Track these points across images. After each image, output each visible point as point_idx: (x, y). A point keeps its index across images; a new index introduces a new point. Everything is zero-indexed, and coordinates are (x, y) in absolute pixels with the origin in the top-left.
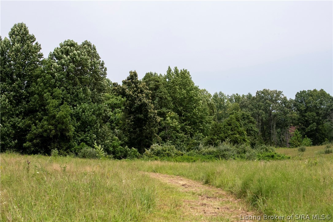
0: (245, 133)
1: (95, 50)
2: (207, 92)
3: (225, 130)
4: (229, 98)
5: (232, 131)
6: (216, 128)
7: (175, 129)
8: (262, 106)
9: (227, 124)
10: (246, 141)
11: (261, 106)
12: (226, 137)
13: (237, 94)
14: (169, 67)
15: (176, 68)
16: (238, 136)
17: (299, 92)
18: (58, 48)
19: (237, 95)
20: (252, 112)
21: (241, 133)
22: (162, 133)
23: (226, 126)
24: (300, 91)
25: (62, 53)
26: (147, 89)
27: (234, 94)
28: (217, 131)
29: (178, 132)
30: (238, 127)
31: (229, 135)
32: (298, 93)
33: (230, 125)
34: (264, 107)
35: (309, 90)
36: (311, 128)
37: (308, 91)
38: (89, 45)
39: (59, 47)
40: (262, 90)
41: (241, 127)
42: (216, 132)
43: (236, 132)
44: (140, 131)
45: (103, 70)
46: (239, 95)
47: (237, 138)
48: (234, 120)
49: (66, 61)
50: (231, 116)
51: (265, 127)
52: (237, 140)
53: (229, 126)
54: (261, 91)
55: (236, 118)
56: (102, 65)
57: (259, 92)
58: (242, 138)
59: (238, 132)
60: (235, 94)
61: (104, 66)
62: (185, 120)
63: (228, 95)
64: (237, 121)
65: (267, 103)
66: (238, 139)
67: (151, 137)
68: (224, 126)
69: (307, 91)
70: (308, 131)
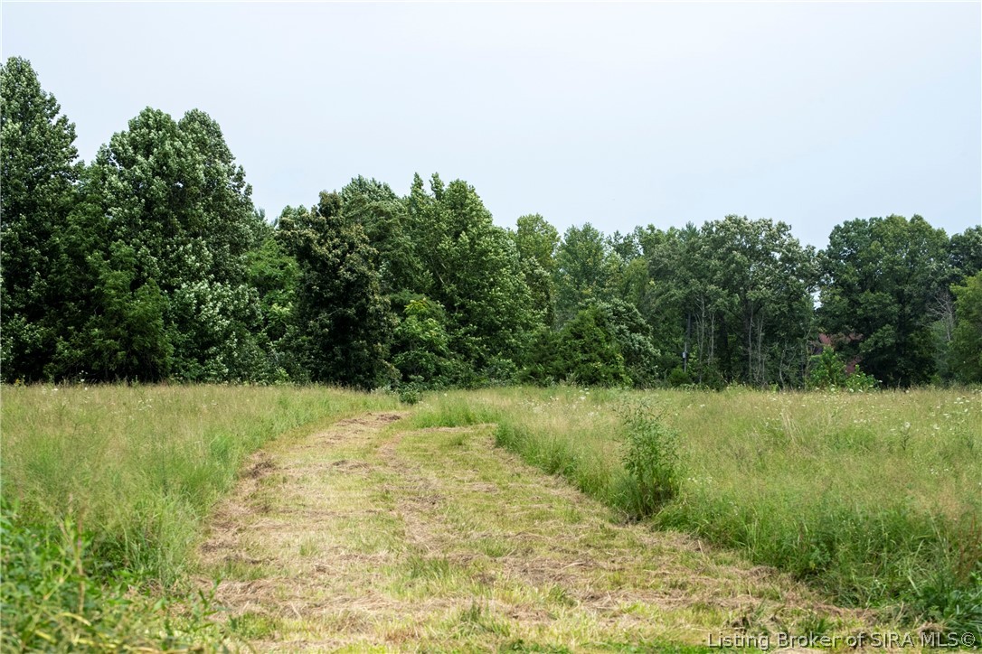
0: (619, 356)
1: (219, 136)
2: (544, 225)
3: (566, 349)
4: (621, 241)
5: (586, 352)
6: (544, 344)
7: (431, 345)
8: (716, 271)
9: (570, 335)
10: (622, 378)
11: (714, 272)
12: (568, 370)
13: (652, 228)
14: (417, 176)
15: (435, 177)
16: (599, 365)
17: (843, 226)
18: (123, 135)
19: (649, 231)
20: (687, 291)
21: (607, 359)
22: (400, 357)
23: (570, 339)
24: (846, 223)
25: (135, 148)
26: (367, 243)
27: (641, 228)
28: (548, 354)
29: (440, 354)
30: (599, 342)
31: (576, 364)
32: (838, 228)
33: (579, 336)
34: (724, 275)
35: (876, 219)
36: (876, 343)
37: (872, 220)
38: (204, 122)
39: (127, 130)
40: (722, 219)
41: (608, 341)
42: (544, 356)
43: (594, 355)
44: (345, 353)
45: (242, 190)
46: (656, 232)
47: (597, 370)
48: (591, 324)
49: (143, 171)
50: (581, 312)
51: (732, 338)
52: (598, 377)
53: (577, 339)
54: (717, 222)
55: (596, 319)
56: (239, 178)
57: (713, 226)
58: (611, 371)
59: (600, 355)
60: (644, 228)
61: (245, 179)
62: (464, 322)
63: (617, 234)
64: (598, 325)
65: (732, 261)
66: (600, 374)
67: (370, 370)
68: (564, 340)
69: (867, 220)
70: (867, 353)
